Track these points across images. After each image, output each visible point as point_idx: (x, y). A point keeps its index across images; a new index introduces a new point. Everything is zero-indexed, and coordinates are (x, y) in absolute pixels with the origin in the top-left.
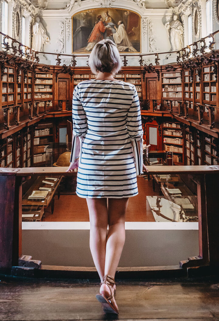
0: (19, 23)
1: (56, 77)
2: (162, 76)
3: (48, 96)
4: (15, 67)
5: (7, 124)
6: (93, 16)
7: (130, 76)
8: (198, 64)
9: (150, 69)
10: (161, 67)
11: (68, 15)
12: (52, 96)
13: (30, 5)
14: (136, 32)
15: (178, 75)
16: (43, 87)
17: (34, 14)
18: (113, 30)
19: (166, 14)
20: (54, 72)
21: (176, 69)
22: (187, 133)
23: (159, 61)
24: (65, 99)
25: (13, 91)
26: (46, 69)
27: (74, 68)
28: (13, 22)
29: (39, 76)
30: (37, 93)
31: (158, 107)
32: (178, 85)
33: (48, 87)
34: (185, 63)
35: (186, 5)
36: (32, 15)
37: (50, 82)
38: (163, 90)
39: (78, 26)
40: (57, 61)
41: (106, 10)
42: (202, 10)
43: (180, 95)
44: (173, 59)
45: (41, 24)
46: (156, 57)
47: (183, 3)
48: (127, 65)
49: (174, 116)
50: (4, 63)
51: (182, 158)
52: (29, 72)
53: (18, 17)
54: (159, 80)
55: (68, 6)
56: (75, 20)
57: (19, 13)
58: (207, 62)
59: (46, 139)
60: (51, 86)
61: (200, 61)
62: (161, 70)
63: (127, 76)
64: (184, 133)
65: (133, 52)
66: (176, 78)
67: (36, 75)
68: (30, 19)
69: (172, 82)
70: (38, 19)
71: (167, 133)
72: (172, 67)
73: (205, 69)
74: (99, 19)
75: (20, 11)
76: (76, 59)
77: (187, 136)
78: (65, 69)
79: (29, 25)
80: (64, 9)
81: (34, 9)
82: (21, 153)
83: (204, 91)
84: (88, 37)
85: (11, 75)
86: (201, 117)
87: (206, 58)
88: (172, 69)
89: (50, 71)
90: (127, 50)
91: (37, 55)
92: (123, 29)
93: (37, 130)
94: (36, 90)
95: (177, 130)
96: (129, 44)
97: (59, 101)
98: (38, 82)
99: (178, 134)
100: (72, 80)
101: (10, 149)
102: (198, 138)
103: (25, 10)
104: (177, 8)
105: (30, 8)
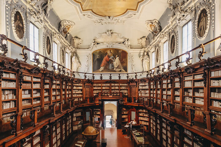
0: (64, 56)
1: (84, 85)
2: (139, 85)
3: (80, 95)
4: (61, 80)
5: (54, 114)
6: (103, 53)
7: (122, 85)
8: (160, 78)
9: (132, 81)
10: (138, 80)
11: (90, 52)
12: (82, 95)
13: (70, 46)
14: (125, 61)
15: (147, 84)
16: (78, 91)
17: (73, 52)
18: (113, 60)
19: (141, 52)
20: (83, 83)
21: (146, 81)
22: (151, 115)
23: (137, 77)
24: (89, 97)
25: (60, 93)
26: (79, 81)
27: (93, 81)
28: (60, 55)
29: (75, 85)
30: (74, 94)
31: (136, 101)
32: (147, 89)
33: (80, 90)
34: (151, 78)
35: (152, 46)
36: (71, 52)
37: (81, 88)
38: (139, 92)
39: (95, 58)
40: (84, 77)
41: (110, 49)
42: (161, 48)
43: (148, 95)
44: (144, 76)
45: (76, 57)
46: (136, 74)
47: (150, 45)
48: (121, 79)
49: (145, 106)
50: (53, 78)
51: (148, 128)
52: (70, 83)
53: (63, 53)
54: (137, 87)
55: (90, 47)
56: (94, 55)
57: (64, 50)
58: (165, 77)
59: (79, 118)
60: (82, 90)
61: (161, 77)
62: (138, 81)
63: (121, 85)
64: (150, 115)
65: (124, 72)
66: (146, 86)
67: (74, 84)
68: (70, 54)
69: (144, 88)
70: (75, 54)
71: (141, 115)
72: (144, 80)
73: (163, 81)
74: (106, 55)
75: (65, 49)
76: (94, 75)
77: (152, 117)
78: (89, 81)
79: (70, 57)
80: (88, 49)
81: (72, 49)
82: (66, 126)
83: (163, 93)
84: (100, 64)
85: (58, 85)
86: (163, 109)
87: (165, 75)
88: (144, 81)
89: (81, 82)
90: (120, 71)
91: (74, 73)
92: (118, 60)
93: (74, 113)
94: (74, 92)
95: (146, 113)
96: (122, 67)
97: (86, 98)
98: (75, 88)
99: (146, 115)
100: (92, 87)
101: (59, 125)
102: (158, 119)
103: (67, 49)
104: (147, 48)
105: (70, 48)
